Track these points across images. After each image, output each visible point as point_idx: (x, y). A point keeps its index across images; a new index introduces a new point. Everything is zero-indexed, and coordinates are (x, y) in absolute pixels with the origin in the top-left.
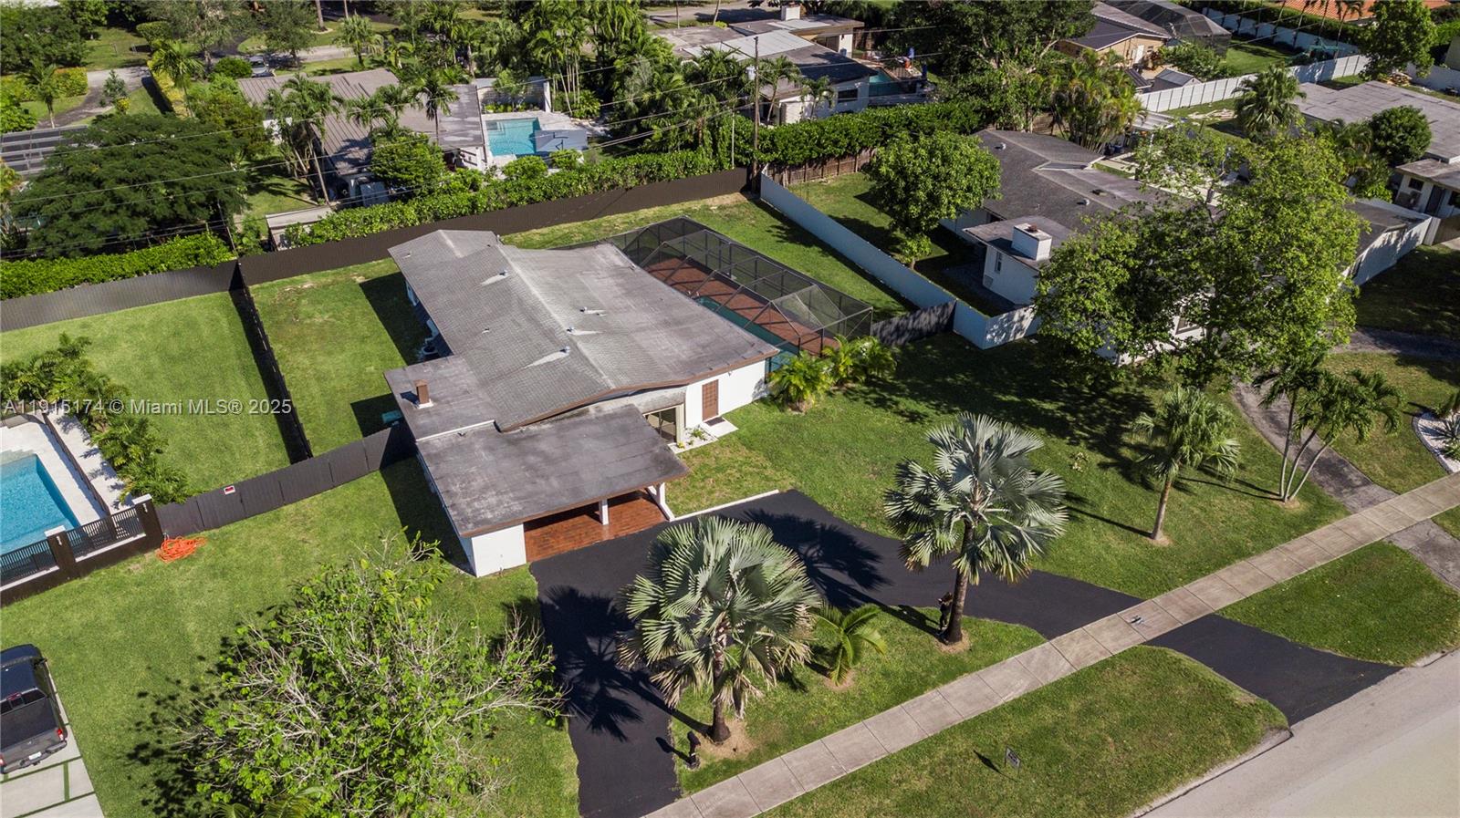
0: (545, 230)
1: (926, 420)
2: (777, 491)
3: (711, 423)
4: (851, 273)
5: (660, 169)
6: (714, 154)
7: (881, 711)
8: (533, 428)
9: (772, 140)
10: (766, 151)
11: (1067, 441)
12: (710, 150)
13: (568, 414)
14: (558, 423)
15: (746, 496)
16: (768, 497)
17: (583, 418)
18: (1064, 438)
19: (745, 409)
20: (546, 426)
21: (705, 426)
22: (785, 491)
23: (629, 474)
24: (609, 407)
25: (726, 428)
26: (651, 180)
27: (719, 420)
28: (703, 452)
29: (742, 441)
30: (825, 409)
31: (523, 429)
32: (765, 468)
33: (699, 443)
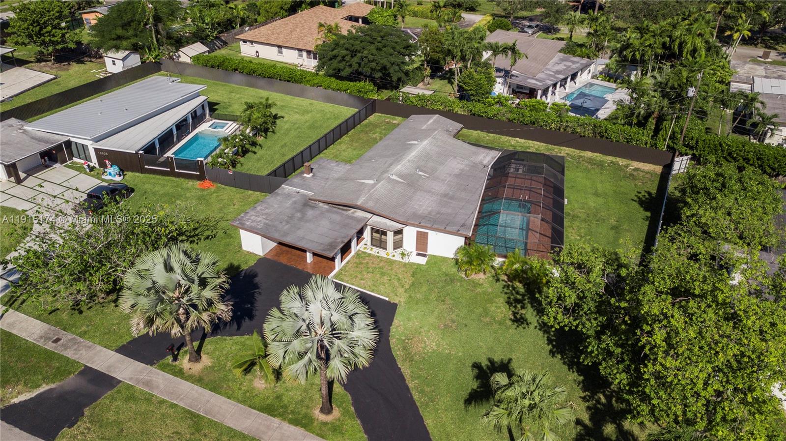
0: (522, 141)
1: (525, 325)
2: (387, 299)
3: (418, 254)
6: (653, 136)
7: (250, 406)
8: (321, 204)
11: (583, 395)
13: (341, 207)
14: (331, 208)
15: (372, 291)
16: (381, 299)
18: (584, 391)
19: (444, 259)
20: (326, 207)
21: (415, 253)
22: (392, 302)
25: (422, 261)
26: (602, 137)
27: (424, 256)
28: (391, 262)
29: (416, 270)
30: (482, 284)
31: (317, 203)
32: (403, 287)
33: (398, 258)
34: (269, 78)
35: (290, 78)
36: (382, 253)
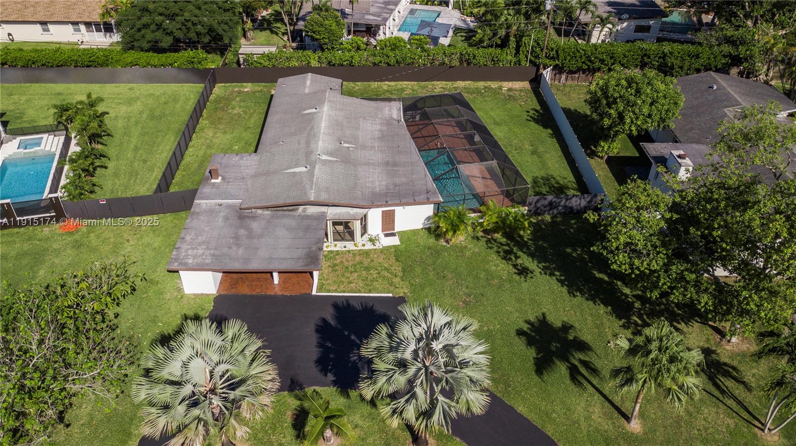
0: (393, 83)
1: (530, 275)
2: (391, 295)
3: (386, 235)
4: (560, 153)
5: (474, 58)
6: (515, 54)
8: (259, 211)
9: (557, 52)
10: (553, 58)
11: (621, 323)
12: (514, 52)
13: (285, 208)
14: (274, 213)
15: (370, 292)
16: (383, 297)
17: (291, 213)
18: (620, 320)
19: (415, 232)
20: (267, 212)
21: (382, 236)
22: (397, 296)
23: (285, 259)
24: (312, 210)
25: (395, 241)
26: (469, 64)
27: (393, 235)
28: (366, 253)
29: (396, 253)
30: (466, 247)
31: (254, 210)
32: (396, 276)
33: (369, 246)
34: (58, 66)
35: (90, 62)
36: (350, 246)
